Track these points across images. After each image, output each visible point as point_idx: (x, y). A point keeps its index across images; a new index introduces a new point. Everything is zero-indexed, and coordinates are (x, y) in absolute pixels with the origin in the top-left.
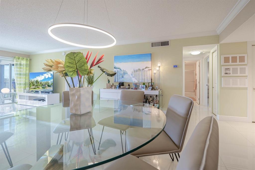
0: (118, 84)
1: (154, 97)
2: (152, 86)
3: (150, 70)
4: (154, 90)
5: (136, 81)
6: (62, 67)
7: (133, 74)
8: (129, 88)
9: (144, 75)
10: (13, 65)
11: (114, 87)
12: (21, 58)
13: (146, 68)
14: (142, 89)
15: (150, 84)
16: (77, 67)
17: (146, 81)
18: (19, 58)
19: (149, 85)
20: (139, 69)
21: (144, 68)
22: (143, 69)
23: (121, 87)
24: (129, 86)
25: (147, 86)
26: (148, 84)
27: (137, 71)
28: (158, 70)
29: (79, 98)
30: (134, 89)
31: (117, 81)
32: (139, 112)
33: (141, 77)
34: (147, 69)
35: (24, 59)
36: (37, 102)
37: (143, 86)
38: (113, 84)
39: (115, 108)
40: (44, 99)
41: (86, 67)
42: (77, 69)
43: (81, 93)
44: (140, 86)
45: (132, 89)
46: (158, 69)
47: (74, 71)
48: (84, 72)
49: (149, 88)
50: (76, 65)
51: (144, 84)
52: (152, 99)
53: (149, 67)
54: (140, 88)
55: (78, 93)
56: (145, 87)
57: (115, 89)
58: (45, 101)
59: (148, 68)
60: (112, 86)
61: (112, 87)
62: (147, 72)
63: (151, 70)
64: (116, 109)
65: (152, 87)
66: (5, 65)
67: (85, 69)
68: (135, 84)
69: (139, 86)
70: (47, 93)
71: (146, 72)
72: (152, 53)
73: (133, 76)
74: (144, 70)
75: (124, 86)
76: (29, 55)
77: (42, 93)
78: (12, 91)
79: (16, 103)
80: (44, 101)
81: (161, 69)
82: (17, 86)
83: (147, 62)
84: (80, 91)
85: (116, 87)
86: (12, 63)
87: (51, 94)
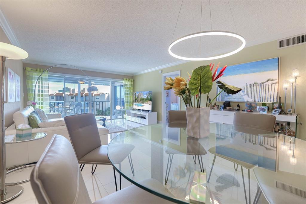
0: (223, 103)
1: (284, 124)
2: (280, 107)
3: (275, 83)
4: (286, 114)
5: (250, 100)
6: (183, 84)
7: (246, 90)
8: (239, 110)
9: (264, 91)
10: (123, 86)
11: (216, 108)
12: (128, 79)
13: (268, 81)
14: (261, 111)
15: (277, 105)
16: (200, 84)
17: (268, 101)
18: (126, 80)
19: (273, 106)
20: (255, 83)
21: (265, 81)
22: (263, 83)
23: (227, 107)
24: (239, 107)
25: (271, 108)
26: (271, 105)
27: (251, 86)
28: (293, 84)
29: (198, 119)
30: (248, 111)
31: (221, 100)
32: (254, 144)
33: (258, 95)
34: (270, 82)
35: (129, 80)
36: (140, 119)
37: (262, 107)
38: (215, 103)
39: (217, 134)
40: (144, 117)
41: (210, 83)
42: (200, 86)
43: (201, 113)
44: (258, 107)
45: (243, 111)
46: (292, 80)
47: (196, 89)
48: (207, 89)
49: (275, 111)
50: (200, 81)
51: (264, 104)
52: (279, 128)
53: (274, 79)
54: (258, 110)
55: (197, 114)
56: (266, 109)
57: (218, 110)
58: (146, 118)
59: (272, 80)
60: (214, 106)
61: (214, 108)
62: (270, 87)
63: (277, 84)
64: (219, 136)
65: (280, 109)
66: (117, 87)
67: (208, 85)
68: (248, 104)
69: (256, 108)
70: (147, 112)
71: (267, 87)
72: (281, 58)
73: (245, 93)
74: (265, 84)
75: (231, 107)
76: (133, 76)
77: (143, 111)
78: (122, 107)
79: (125, 119)
80: (144, 119)
81: (299, 81)
82: (125, 104)
83: (271, 72)
84: (199, 112)
85: (219, 108)
86: (122, 84)
87: (150, 113)
